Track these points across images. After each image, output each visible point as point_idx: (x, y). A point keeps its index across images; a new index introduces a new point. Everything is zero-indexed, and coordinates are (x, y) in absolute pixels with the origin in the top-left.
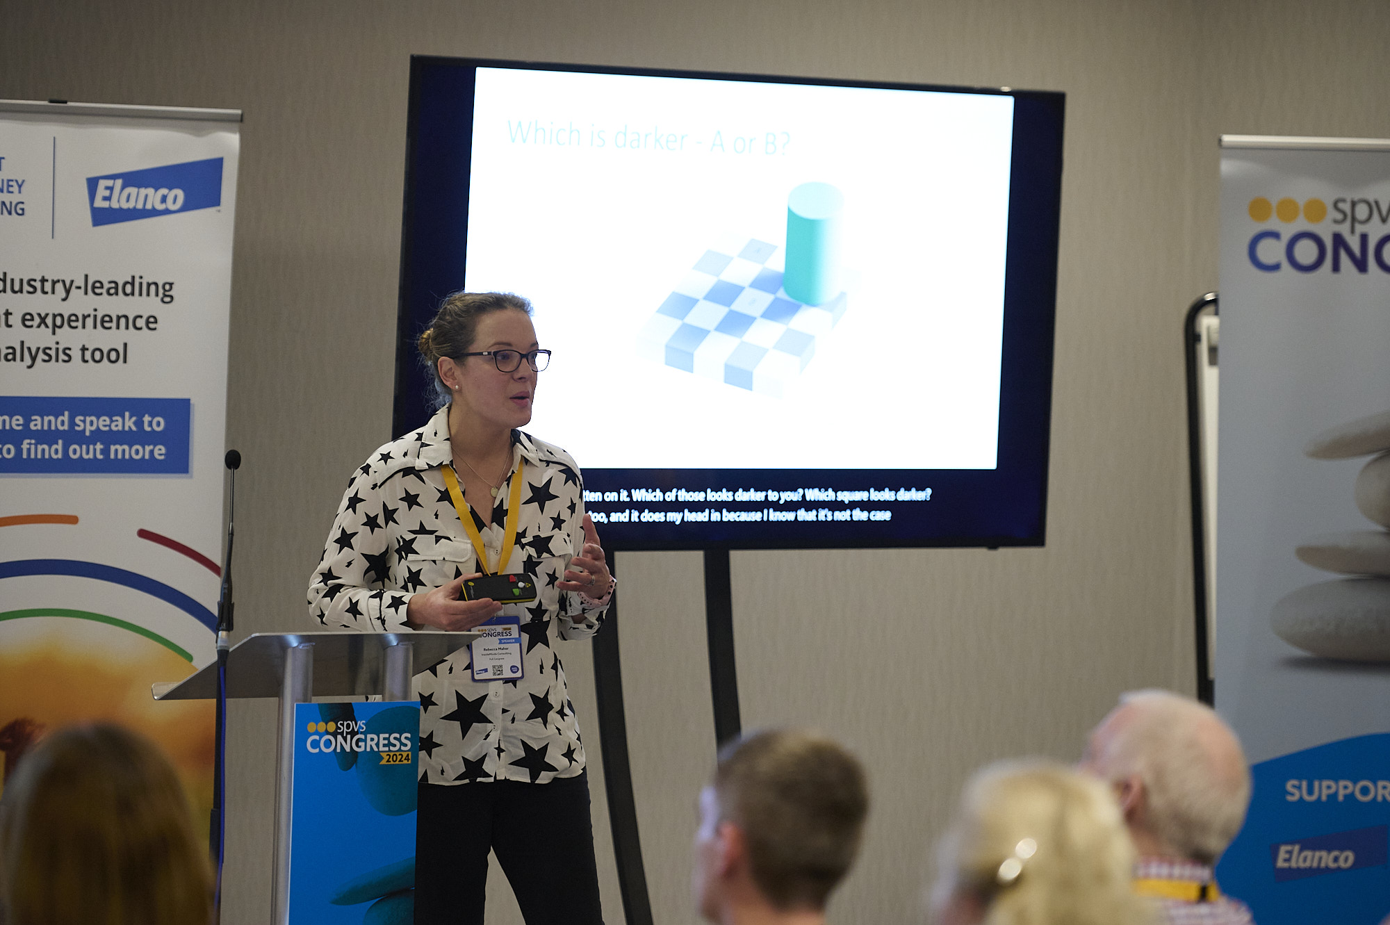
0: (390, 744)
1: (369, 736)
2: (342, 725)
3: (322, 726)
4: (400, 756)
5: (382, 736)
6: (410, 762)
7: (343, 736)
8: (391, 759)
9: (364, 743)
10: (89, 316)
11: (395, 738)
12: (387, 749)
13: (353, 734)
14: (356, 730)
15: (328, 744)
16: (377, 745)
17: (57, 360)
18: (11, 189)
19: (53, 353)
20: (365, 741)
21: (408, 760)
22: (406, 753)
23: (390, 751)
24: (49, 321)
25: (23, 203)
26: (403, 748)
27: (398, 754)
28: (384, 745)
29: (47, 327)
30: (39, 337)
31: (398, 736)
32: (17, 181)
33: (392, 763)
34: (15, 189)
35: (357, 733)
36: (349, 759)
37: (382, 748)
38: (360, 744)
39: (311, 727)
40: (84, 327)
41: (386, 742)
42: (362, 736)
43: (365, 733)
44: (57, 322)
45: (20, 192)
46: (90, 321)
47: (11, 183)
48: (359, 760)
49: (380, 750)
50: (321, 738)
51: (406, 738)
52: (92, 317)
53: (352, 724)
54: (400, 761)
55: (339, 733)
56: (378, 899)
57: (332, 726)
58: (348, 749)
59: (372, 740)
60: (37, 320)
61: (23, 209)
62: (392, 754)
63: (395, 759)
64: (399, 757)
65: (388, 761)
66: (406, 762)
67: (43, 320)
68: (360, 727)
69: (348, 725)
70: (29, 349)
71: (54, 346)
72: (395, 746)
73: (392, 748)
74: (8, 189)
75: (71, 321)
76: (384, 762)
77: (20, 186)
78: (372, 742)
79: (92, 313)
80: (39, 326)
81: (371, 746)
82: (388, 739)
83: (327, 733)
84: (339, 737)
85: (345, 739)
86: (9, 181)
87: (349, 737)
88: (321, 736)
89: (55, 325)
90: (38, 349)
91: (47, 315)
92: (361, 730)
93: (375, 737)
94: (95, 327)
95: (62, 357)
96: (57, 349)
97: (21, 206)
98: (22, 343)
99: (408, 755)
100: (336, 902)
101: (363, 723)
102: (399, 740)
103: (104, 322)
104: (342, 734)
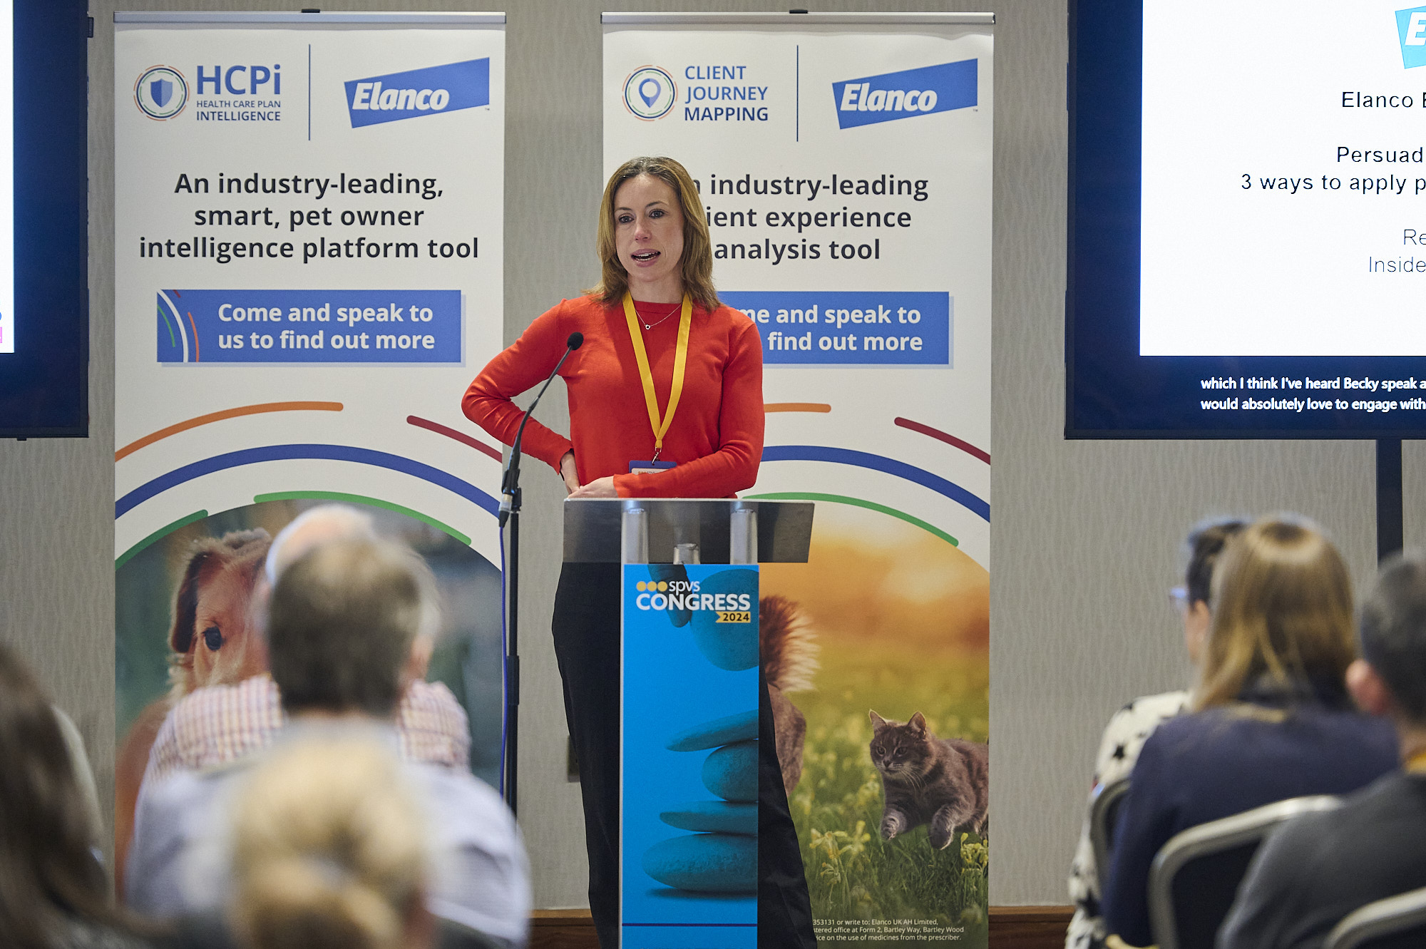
0: (726, 604)
1: (704, 596)
2: (675, 585)
3: (652, 586)
4: (739, 616)
5: (718, 596)
6: (749, 621)
7: (675, 595)
8: (728, 618)
9: (698, 602)
10: (838, 214)
11: (732, 599)
12: (724, 608)
13: (686, 593)
14: (689, 590)
15: (660, 602)
16: (713, 604)
17: (804, 257)
18: (752, 96)
19: (799, 250)
20: (700, 600)
21: (747, 619)
22: (746, 613)
23: (726, 610)
24: (795, 219)
25: (766, 109)
26: (741, 608)
27: (735, 613)
28: (721, 605)
29: (792, 225)
30: (785, 235)
31: (735, 596)
32: (759, 88)
33: (730, 621)
34: (758, 95)
35: (691, 593)
36: (684, 617)
37: (717, 608)
38: (694, 603)
39: (641, 586)
40: (833, 225)
41: (723, 602)
42: (697, 596)
43: (699, 593)
44: (804, 221)
45: (763, 98)
46: (839, 220)
47: (752, 90)
48: (694, 618)
49: (716, 609)
50: (651, 596)
51: (745, 599)
52: (842, 215)
53: (685, 584)
54: (739, 620)
55: (671, 593)
56: (718, 748)
57: (663, 586)
58: (681, 608)
59: (707, 599)
60: (782, 219)
61: (766, 115)
62: (729, 613)
63: (732, 618)
64: (737, 617)
65: (725, 620)
66: (745, 621)
67: (788, 219)
68: (694, 587)
69: (681, 586)
70: (774, 247)
71: (800, 244)
72: (732, 605)
73: (729, 608)
74: (750, 96)
75: (819, 219)
76: (720, 621)
77: (762, 94)
78: (706, 602)
79: (842, 212)
80: (784, 225)
81: (706, 605)
82: (725, 599)
83: (658, 591)
84: (671, 596)
85: (678, 598)
86: (750, 88)
87: (682, 596)
88: (652, 594)
89: (800, 223)
90: (784, 246)
91: (792, 214)
92: (695, 590)
93: (710, 597)
94: (845, 225)
95: (809, 253)
96: (804, 247)
97: (763, 112)
98: (767, 241)
99: (747, 615)
100: (672, 748)
101: (697, 584)
102: (737, 600)
103: (855, 219)
104: (674, 593)
